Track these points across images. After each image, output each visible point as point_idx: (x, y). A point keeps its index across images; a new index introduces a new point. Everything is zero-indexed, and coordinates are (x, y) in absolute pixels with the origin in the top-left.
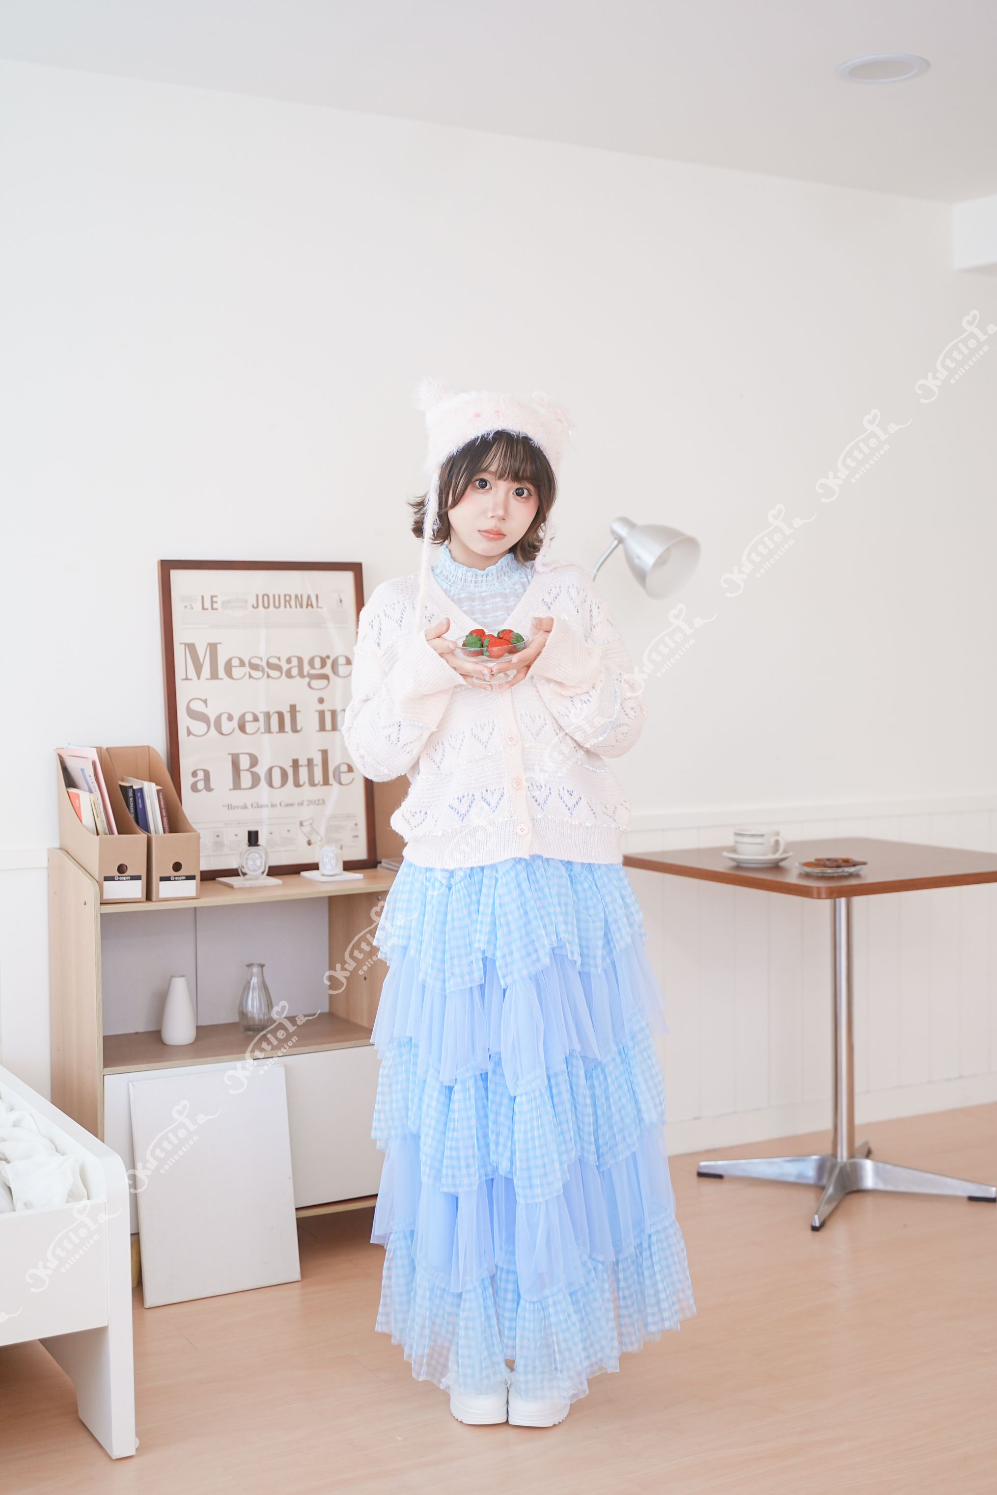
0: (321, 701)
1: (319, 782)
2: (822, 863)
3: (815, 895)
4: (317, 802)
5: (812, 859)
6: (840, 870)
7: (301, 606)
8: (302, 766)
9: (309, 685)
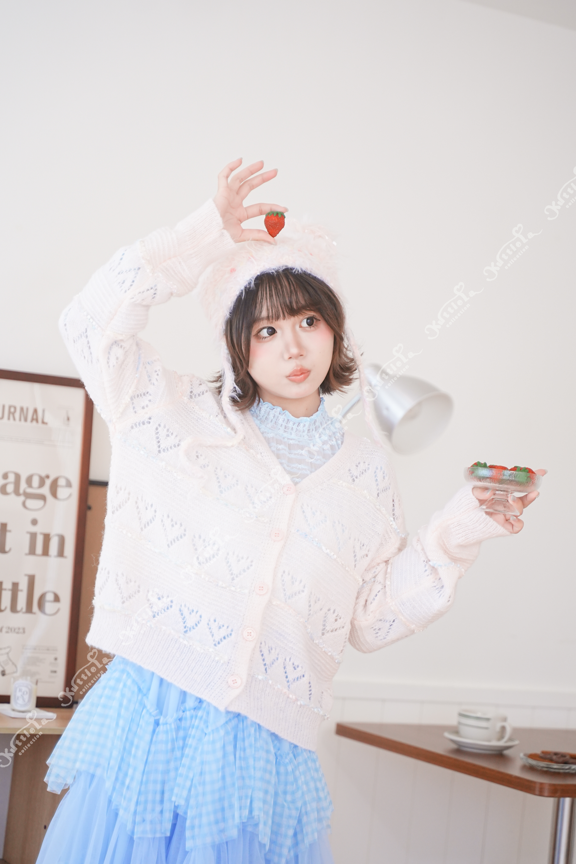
0: (34, 522)
1: (22, 609)
2: (548, 756)
3: (537, 792)
4: (17, 631)
5: (538, 751)
6: (567, 767)
7: (26, 420)
8: (5, 590)
9: (24, 504)
